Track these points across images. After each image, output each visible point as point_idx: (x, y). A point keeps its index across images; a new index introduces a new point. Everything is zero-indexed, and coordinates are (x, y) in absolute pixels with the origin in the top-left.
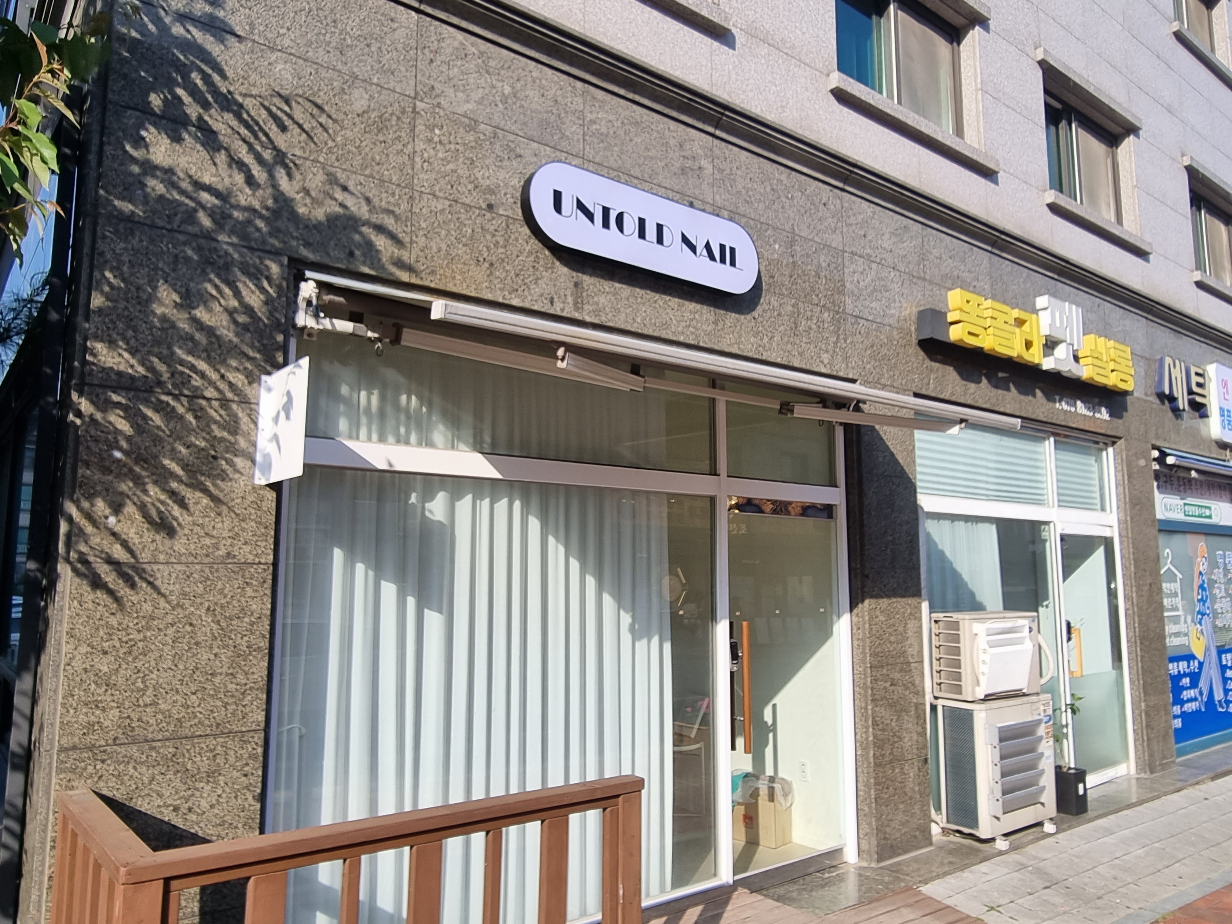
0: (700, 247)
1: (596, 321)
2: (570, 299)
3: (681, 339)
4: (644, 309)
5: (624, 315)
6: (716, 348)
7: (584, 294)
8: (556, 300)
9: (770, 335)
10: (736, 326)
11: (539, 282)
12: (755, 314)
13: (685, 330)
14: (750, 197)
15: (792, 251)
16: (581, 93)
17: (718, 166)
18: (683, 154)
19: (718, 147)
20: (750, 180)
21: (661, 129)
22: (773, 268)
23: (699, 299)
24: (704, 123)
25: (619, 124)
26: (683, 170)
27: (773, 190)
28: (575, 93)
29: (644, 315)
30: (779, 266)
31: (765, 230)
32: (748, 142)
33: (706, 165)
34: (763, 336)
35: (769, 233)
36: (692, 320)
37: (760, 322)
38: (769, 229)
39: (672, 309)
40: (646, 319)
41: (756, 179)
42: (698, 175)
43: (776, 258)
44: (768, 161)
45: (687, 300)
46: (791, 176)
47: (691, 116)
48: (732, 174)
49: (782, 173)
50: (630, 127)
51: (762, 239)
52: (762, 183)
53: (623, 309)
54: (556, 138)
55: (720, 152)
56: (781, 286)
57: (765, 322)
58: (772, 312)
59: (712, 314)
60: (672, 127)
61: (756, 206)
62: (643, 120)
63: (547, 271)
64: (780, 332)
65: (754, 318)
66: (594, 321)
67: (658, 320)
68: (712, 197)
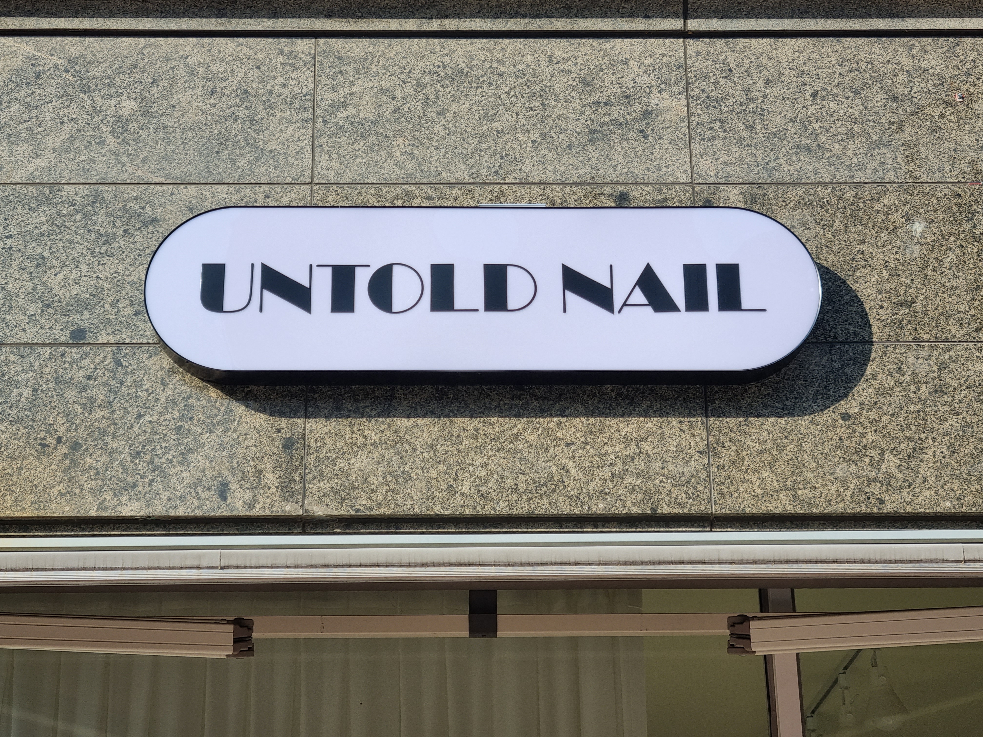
1: (344, 511)
2: (271, 478)
4: (480, 461)
5: (421, 485)
6: (716, 509)
7: (310, 460)
8: (233, 486)
9: (906, 447)
10: (781, 449)
11: (192, 457)
12: (850, 405)
13: (611, 485)
14: (814, 135)
15: (974, 227)
16: (309, 58)
17: (703, 96)
18: (594, 98)
19: (704, 54)
20: (814, 95)
21: (528, 66)
22: (908, 282)
23: (651, 406)
24: (647, 17)
25: (409, 90)
26: (595, 131)
27: (895, 99)
28: (292, 65)
29: (482, 473)
30: (930, 272)
31: (873, 199)
32: (792, 17)
33: (667, 103)
34: (882, 454)
35: (886, 201)
36: (633, 459)
37: (866, 422)
38: (885, 193)
39: (568, 445)
40: (487, 481)
41: (835, 90)
42: (642, 131)
43: (916, 255)
44: (873, 40)
45: (615, 416)
46: (958, 50)
47: (604, 15)
48: (752, 100)
49: (926, 52)
50: (439, 87)
51: (864, 221)
52: (856, 92)
53: (419, 472)
54: (242, 163)
55: (710, 62)
56: (942, 319)
57: (885, 419)
58: (913, 388)
59: (697, 432)
60: (559, 54)
61: (835, 151)
62: (475, 62)
63: (211, 432)
64: (946, 434)
65: (846, 417)
66: (335, 513)
67: (523, 478)
68: (687, 167)
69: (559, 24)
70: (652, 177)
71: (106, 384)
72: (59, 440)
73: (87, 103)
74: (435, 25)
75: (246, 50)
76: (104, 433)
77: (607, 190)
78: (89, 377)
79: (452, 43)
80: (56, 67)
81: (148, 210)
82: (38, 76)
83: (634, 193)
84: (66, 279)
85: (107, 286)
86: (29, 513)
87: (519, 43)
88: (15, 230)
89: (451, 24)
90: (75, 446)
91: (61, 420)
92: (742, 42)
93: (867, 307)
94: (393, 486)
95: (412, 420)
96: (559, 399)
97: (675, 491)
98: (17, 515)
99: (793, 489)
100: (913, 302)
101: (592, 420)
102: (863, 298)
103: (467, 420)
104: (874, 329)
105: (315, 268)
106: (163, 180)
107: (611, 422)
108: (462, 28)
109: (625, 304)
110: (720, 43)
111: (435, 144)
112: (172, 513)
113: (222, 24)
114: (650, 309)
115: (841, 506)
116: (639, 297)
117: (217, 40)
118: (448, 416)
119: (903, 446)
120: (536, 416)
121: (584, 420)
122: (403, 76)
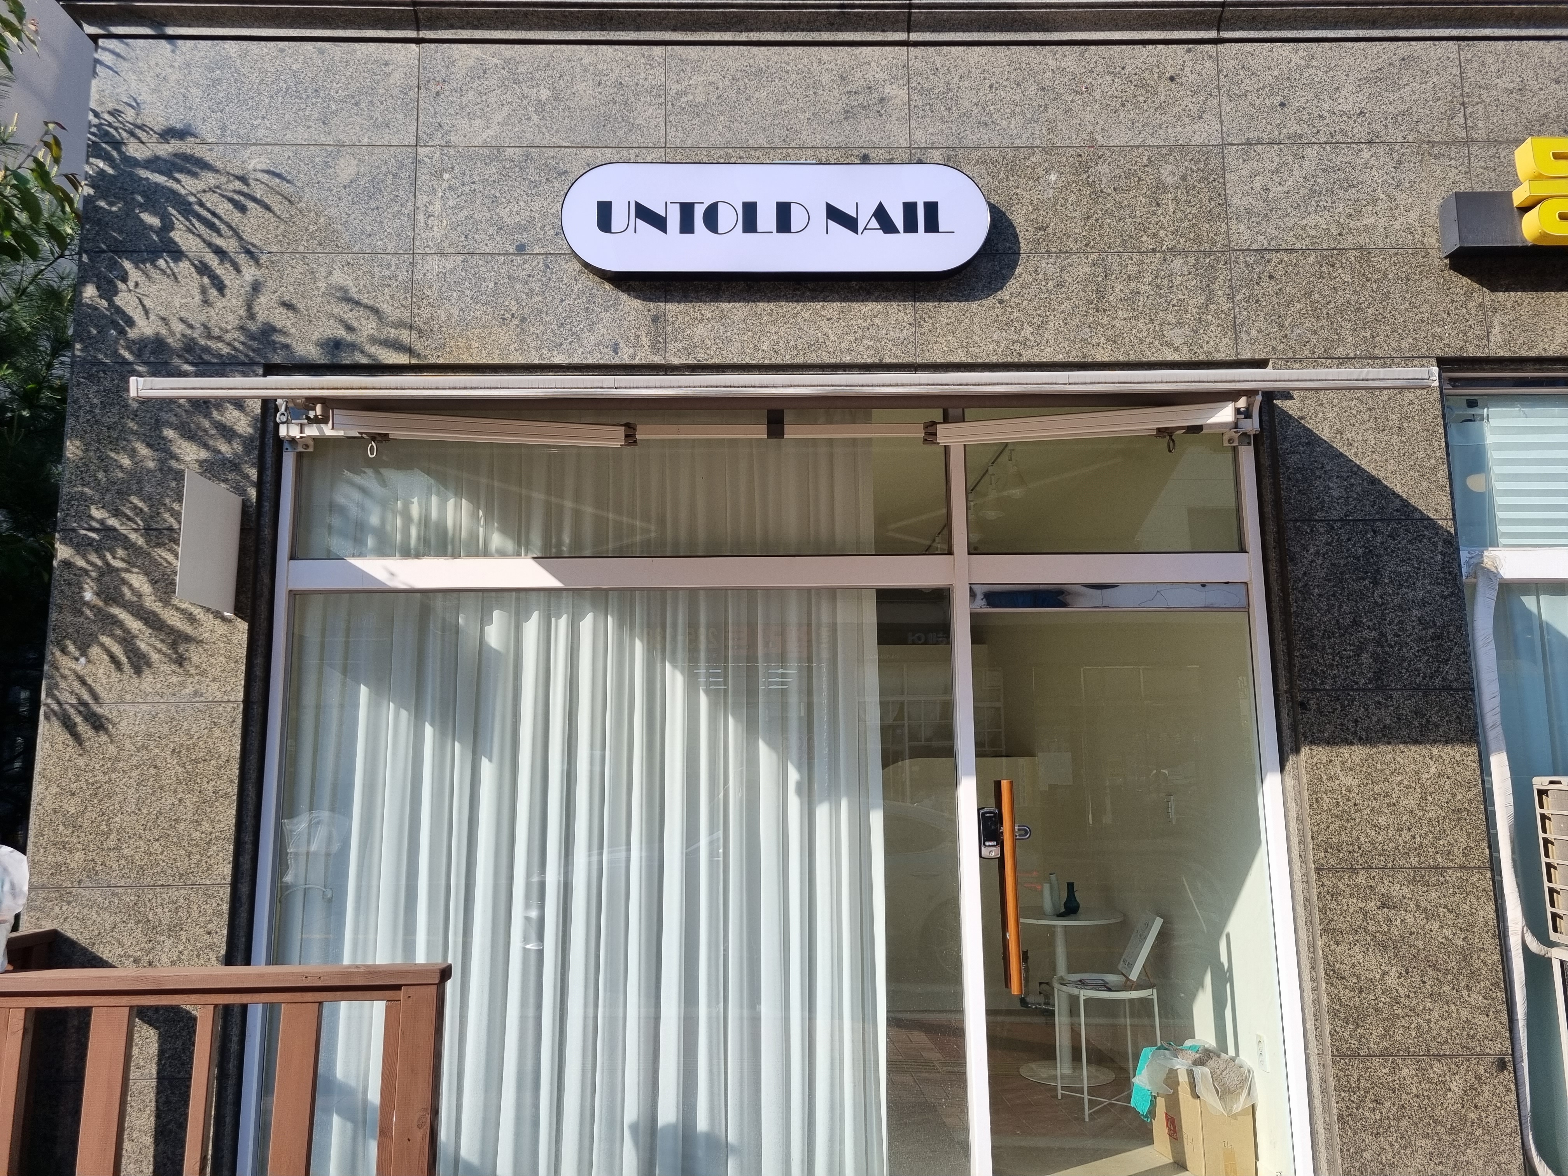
0: (865, 217)
1: (691, 361)
2: (644, 340)
4: (774, 330)
5: (738, 345)
6: (919, 360)
7: (669, 329)
8: (622, 345)
9: (1037, 321)
10: (960, 322)
11: (596, 327)
12: (1004, 294)
13: (855, 345)
14: (990, 114)
15: (1089, 177)
16: (661, 60)
17: (919, 87)
18: (848, 89)
19: (920, 57)
20: (991, 87)
21: (805, 66)
22: (1045, 214)
23: (880, 295)
24: (883, 31)
25: (727, 83)
26: (848, 112)
27: (1043, 89)
28: (650, 65)
29: (775, 337)
30: (1059, 207)
31: (1025, 158)
32: (979, 31)
33: (895, 92)
34: (1022, 325)
35: (1034, 159)
36: (868, 329)
37: (1013, 305)
38: (1033, 154)
39: (828, 320)
40: (778, 343)
41: (1005, 83)
42: (879, 112)
43: (1050, 196)
44: (1031, 47)
45: (858, 301)
46: (1086, 55)
47: (856, 30)
48: (950, 90)
49: (1065, 56)
50: (747, 81)
51: (1019, 173)
52: (1018, 85)
53: (736, 336)
54: (620, 133)
55: (924, 63)
56: (1065, 238)
57: (1025, 303)
58: (1044, 283)
59: (908, 311)
60: (825, 57)
61: (1003, 125)
62: (770, 63)
63: (607, 311)
64: (1062, 312)
65: (1001, 302)
66: (685, 362)
67: (800, 340)
68: (907, 136)
69: (826, 36)
70: (884, 143)
71: (540, 280)
72: (513, 316)
73: (518, 91)
74: (744, 37)
75: (620, 54)
76: (540, 311)
77: (856, 152)
78: (529, 276)
79: (755, 49)
80: (496, 65)
81: (561, 165)
82: (485, 72)
83: (873, 154)
84: (511, 211)
85: (537, 216)
86: (497, 361)
87: (799, 49)
88: (477, 179)
89: (754, 36)
90: (523, 320)
91: (513, 303)
92: (945, 49)
93: (1018, 230)
94: (720, 345)
95: (731, 304)
96: (823, 291)
97: (894, 349)
98: (490, 362)
99: (967, 348)
100: (1047, 227)
101: (843, 304)
102: (1015, 225)
103: (766, 304)
104: (1022, 245)
105: (668, 204)
106: (569, 145)
107: (855, 305)
108: (762, 39)
109: (865, 229)
110: (931, 49)
111: (745, 120)
112: (585, 362)
113: (604, 36)
114: (881, 231)
115: (995, 357)
116: (874, 224)
117: (601, 47)
118: (754, 302)
119: (1035, 320)
120: (809, 301)
121: (838, 304)
122: (723, 73)
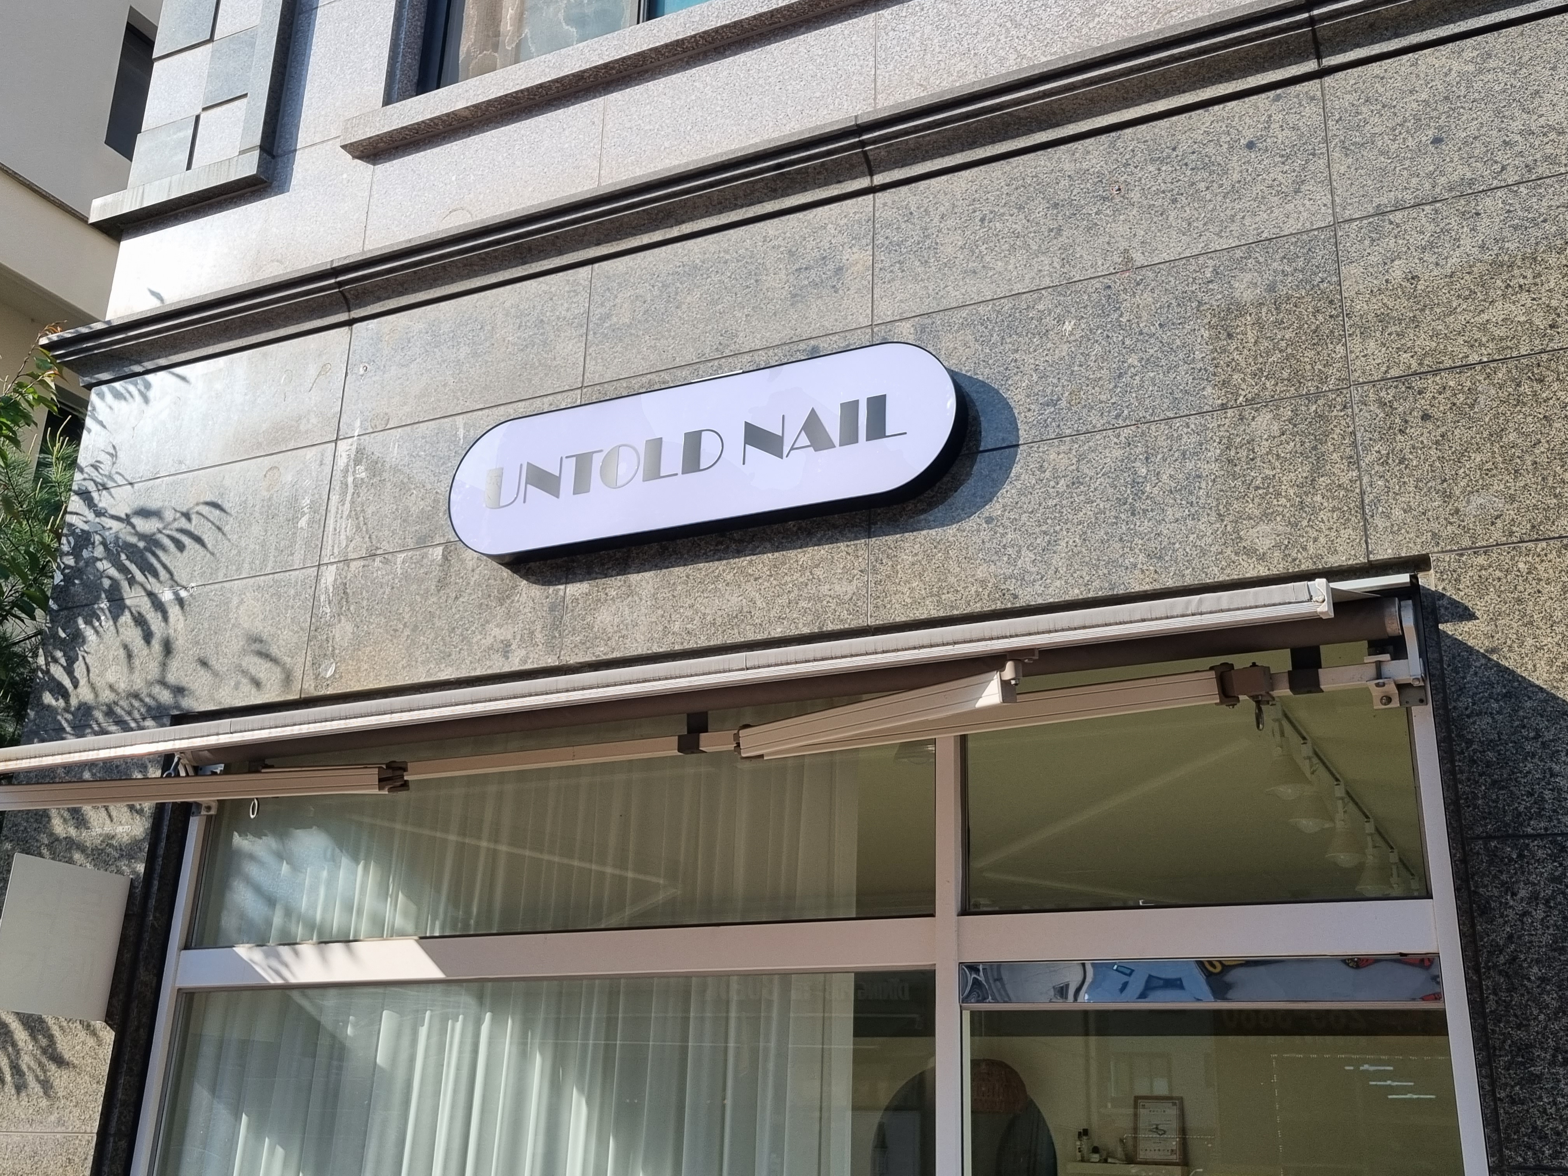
0: (792, 433)
1: (588, 657)
2: (539, 637)
3: (778, 632)
4: (688, 602)
5: (644, 629)
6: (871, 622)
7: (567, 618)
8: (514, 647)
9: (1041, 542)
10: (930, 558)
11: (488, 627)
12: (994, 508)
13: (788, 610)
14: (981, 257)
15: (1121, 316)
16: (587, 283)
17: (887, 242)
18: (797, 266)
19: (890, 203)
20: (982, 220)
21: (747, 249)
22: (1055, 381)
23: (825, 535)
24: (839, 182)
25: (656, 292)
26: (796, 295)
27: (1056, 205)
28: (575, 291)
29: (689, 613)
30: (1076, 368)
31: (1028, 307)
32: (962, 151)
33: (856, 256)
34: (1019, 552)
35: (1041, 307)
36: (807, 585)
37: (1008, 523)
38: (1040, 299)
39: (756, 580)
40: (693, 620)
41: (1002, 211)
42: (834, 287)
43: (1064, 354)
44: (1039, 153)
45: (795, 548)
46: (1119, 144)
47: (805, 190)
48: (928, 237)
49: (1088, 152)
50: (678, 285)
51: (1019, 330)
52: (1020, 208)
53: (643, 618)
54: (536, 380)
55: (894, 210)
56: (1085, 411)
57: (1024, 517)
58: (1052, 483)
59: (860, 553)
60: (771, 232)
61: (998, 269)
62: (706, 256)
63: (502, 605)
64: (1079, 523)
65: (989, 520)
66: (582, 660)
67: (720, 613)
68: (869, 312)
69: (770, 207)
70: (839, 327)
72: (405, 625)
73: (438, 355)
74: (675, 232)
76: (433, 615)
77: (802, 346)
78: (427, 572)
79: (689, 244)
80: (420, 331)
82: (409, 341)
83: (824, 344)
84: (417, 497)
86: (384, 684)
87: (740, 231)
88: (387, 465)
89: (687, 228)
90: (415, 628)
91: (407, 609)
92: (923, 184)
93: (1016, 411)
94: (624, 632)
95: (641, 575)
96: (752, 540)
97: (839, 609)
98: (377, 686)
99: (938, 595)
100: (1059, 399)
101: (776, 554)
102: (1012, 404)
103: (681, 569)
104: (1021, 432)
105: (564, 459)
106: (482, 406)
107: (792, 553)
108: (695, 230)
109: (792, 449)
110: (904, 189)
111: (673, 334)
112: (473, 674)
113: (526, 270)
114: (811, 449)
115: (978, 605)
116: (804, 440)
117: (525, 283)
118: (667, 568)
119: (1039, 540)
120: (734, 557)
121: (770, 555)
122: (652, 281)
